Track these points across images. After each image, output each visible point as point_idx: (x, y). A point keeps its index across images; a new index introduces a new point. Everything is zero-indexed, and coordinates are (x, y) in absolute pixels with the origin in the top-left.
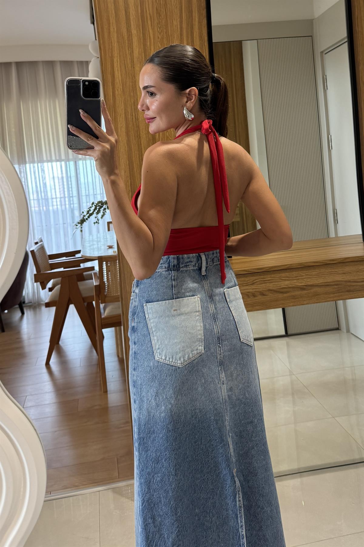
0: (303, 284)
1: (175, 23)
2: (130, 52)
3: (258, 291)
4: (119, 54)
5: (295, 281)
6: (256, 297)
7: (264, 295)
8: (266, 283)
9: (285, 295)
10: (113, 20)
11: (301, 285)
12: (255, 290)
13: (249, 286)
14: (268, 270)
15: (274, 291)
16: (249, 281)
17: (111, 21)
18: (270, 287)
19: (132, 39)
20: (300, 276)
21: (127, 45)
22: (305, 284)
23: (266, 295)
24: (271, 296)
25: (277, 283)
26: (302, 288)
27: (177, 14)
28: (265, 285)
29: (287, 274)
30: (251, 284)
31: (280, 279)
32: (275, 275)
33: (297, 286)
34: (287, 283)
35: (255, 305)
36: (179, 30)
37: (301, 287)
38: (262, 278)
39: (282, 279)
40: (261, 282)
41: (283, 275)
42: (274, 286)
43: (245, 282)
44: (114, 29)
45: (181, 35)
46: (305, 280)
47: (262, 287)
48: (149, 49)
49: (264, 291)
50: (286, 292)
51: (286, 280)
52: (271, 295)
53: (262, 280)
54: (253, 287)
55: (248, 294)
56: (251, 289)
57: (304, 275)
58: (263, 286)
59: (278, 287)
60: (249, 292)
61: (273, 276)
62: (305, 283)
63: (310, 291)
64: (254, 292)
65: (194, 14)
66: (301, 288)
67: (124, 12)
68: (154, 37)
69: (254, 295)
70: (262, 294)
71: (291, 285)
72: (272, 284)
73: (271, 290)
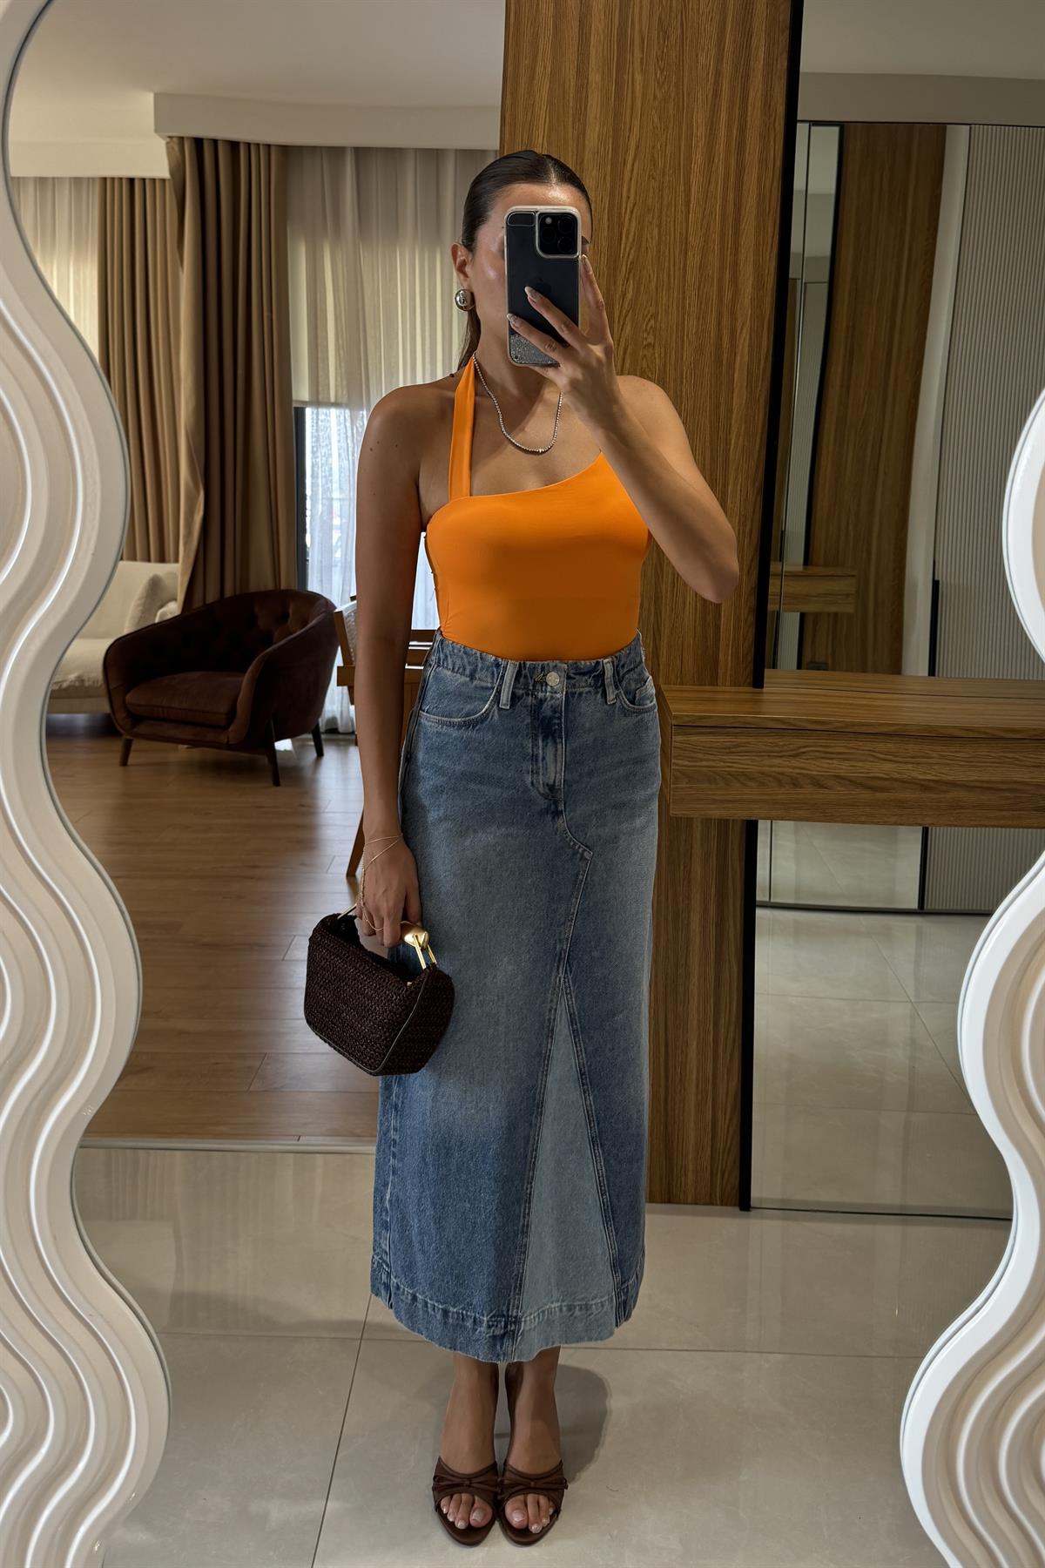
0: (928, 777)
1: (702, 59)
2: (576, 133)
3: (807, 774)
4: (549, 137)
5: (910, 766)
7: (821, 786)
8: (830, 759)
9: (879, 795)
10: (545, 44)
11: (921, 777)
12: (799, 771)
13: (784, 759)
14: (842, 728)
15: (851, 781)
16: (786, 748)
17: (541, 47)
18: (840, 769)
19: (587, 97)
20: (923, 757)
21: (571, 112)
22: (935, 778)
23: (827, 788)
24: (839, 791)
25: (860, 764)
26: (924, 787)
27: (711, 38)
28: (828, 763)
29: (891, 746)
30: (790, 756)
31: (874, 756)
32: (861, 744)
33: (914, 778)
34: (888, 766)
37: (923, 783)
39: (876, 758)
40: (817, 754)
41: (881, 746)
42: (854, 769)
43: (776, 749)
44: (545, 68)
45: (716, 94)
46: (936, 767)
47: (817, 767)
48: (628, 126)
49: (822, 776)
50: (882, 790)
51: (886, 760)
52: (839, 789)
53: (819, 749)
54: (795, 762)
55: (781, 777)
56: (788, 767)
58: (822, 765)
59: (863, 773)
60: (782, 774)
61: (851, 744)
62: (936, 776)
63: (942, 796)
64: (798, 776)
65: (754, 44)
66: (922, 785)
67: (575, 24)
68: (644, 95)
69: (795, 783)
70: (817, 783)
71: (898, 773)
72: (847, 763)
73: (843, 778)
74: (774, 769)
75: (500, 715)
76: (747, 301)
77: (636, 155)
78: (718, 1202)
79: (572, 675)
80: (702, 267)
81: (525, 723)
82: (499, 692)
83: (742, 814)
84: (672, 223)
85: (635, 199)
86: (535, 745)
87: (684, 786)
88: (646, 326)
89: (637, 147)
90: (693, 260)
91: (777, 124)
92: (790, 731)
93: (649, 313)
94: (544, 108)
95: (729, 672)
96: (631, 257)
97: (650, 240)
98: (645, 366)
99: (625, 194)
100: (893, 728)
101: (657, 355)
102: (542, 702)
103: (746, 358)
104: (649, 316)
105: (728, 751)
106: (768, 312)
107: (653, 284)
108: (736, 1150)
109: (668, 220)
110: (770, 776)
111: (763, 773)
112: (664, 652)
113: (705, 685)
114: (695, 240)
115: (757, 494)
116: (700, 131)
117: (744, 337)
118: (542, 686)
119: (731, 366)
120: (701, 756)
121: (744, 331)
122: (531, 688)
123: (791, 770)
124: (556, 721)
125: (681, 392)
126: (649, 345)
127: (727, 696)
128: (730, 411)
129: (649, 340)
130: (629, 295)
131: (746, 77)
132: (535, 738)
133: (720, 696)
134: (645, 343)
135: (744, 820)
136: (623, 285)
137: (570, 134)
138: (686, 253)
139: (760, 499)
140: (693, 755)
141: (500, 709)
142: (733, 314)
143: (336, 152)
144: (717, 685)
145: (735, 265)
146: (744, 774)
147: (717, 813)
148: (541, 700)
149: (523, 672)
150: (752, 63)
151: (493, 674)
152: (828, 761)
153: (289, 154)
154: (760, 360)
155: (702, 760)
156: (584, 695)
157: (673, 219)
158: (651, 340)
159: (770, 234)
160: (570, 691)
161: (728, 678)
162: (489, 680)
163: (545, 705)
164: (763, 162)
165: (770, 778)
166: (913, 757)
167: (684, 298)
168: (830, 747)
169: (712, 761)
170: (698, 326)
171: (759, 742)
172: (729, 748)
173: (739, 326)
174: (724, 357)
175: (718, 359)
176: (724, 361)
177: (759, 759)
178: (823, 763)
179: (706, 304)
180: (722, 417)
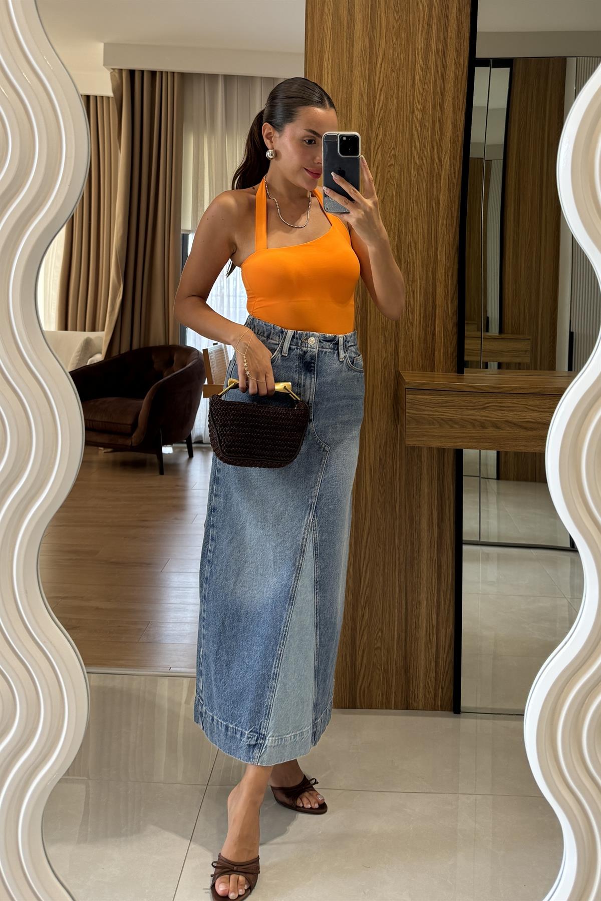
1: (421, 6)
2: (348, 46)
3: (489, 420)
4: (332, 48)
6: (486, 429)
7: (498, 428)
8: (503, 410)
9: (530, 433)
12: (485, 418)
13: (477, 411)
15: (515, 424)
16: (477, 404)
18: (508, 417)
19: (354, 26)
21: (345, 34)
23: (502, 428)
25: (519, 413)
28: (502, 413)
30: (480, 409)
31: (527, 408)
32: (519, 400)
34: (535, 414)
36: (426, 18)
38: (498, 403)
39: (529, 409)
40: (495, 408)
41: (530, 402)
42: (515, 416)
43: (471, 404)
44: (329, 10)
45: (429, 26)
47: (496, 416)
48: (378, 43)
49: (498, 421)
50: (532, 429)
52: (509, 429)
53: (497, 404)
54: (483, 413)
55: (474, 422)
56: (479, 416)
58: (499, 414)
59: (520, 419)
60: (475, 420)
61: (515, 401)
64: (485, 421)
68: (387, 26)
69: (483, 426)
70: (496, 426)
72: (513, 413)
73: (510, 422)
74: (469, 417)
75: (282, 360)
76: (448, 140)
77: (383, 59)
79: (321, 341)
80: (422, 120)
81: (295, 364)
82: (282, 347)
83: (450, 445)
84: (405, 97)
85: (383, 83)
86: (300, 378)
87: (414, 426)
88: (390, 154)
89: (384, 54)
90: (417, 116)
91: (465, 43)
92: (479, 394)
93: (391, 146)
94: (329, 32)
95: (441, 364)
96: (381, 115)
97: (391, 105)
98: (389, 177)
99: (377, 80)
101: (396, 171)
103: (448, 172)
104: (391, 149)
105: (439, 405)
106: (460, 145)
107: (394, 130)
109: (403, 95)
110: (467, 421)
111: (463, 420)
112: (401, 350)
113: (427, 371)
114: (418, 106)
115: (455, 253)
116: (420, 45)
117: (446, 160)
118: (306, 344)
119: (439, 175)
120: (423, 408)
121: (447, 157)
122: (300, 345)
123: (480, 418)
124: (312, 365)
125: (410, 192)
126: (391, 165)
128: (438, 204)
129: (391, 162)
130: (380, 137)
131: (446, 17)
132: (300, 375)
133: (436, 376)
134: (389, 164)
136: (376, 131)
137: (345, 46)
138: (413, 113)
139: (457, 255)
140: (419, 407)
141: (282, 356)
142: (440, 146)
143: (213, 77)
144: (434, 372)
145: (441, 120)
146: (451, 420)
147: (436, 444)
148: (305, 352)
149: (296, 336)
151: (279, 337)
153: (184, 77)
154: (455, 173)
155: (423, 410)
156: (327, 353)
157: (405, 94)
158: (392, 162)
159: (461, 102)
160: (320, 349)
161: (441, 367)
162: (277, 340)
163: (307, 356)
164: (457, 63)
165: (468, 423)
167: (412, 139)
168: (502, 403)
169: (431, 411)
170: (420, 154)
171: (460, 400)
172: (441, 404)
173: (444, 153)
174: (435, 172)
175: (431, 173)
176: (435, 174)
177: (459, 410)
178: (499, 413)
179: (425, 141)
180: (434, 207)
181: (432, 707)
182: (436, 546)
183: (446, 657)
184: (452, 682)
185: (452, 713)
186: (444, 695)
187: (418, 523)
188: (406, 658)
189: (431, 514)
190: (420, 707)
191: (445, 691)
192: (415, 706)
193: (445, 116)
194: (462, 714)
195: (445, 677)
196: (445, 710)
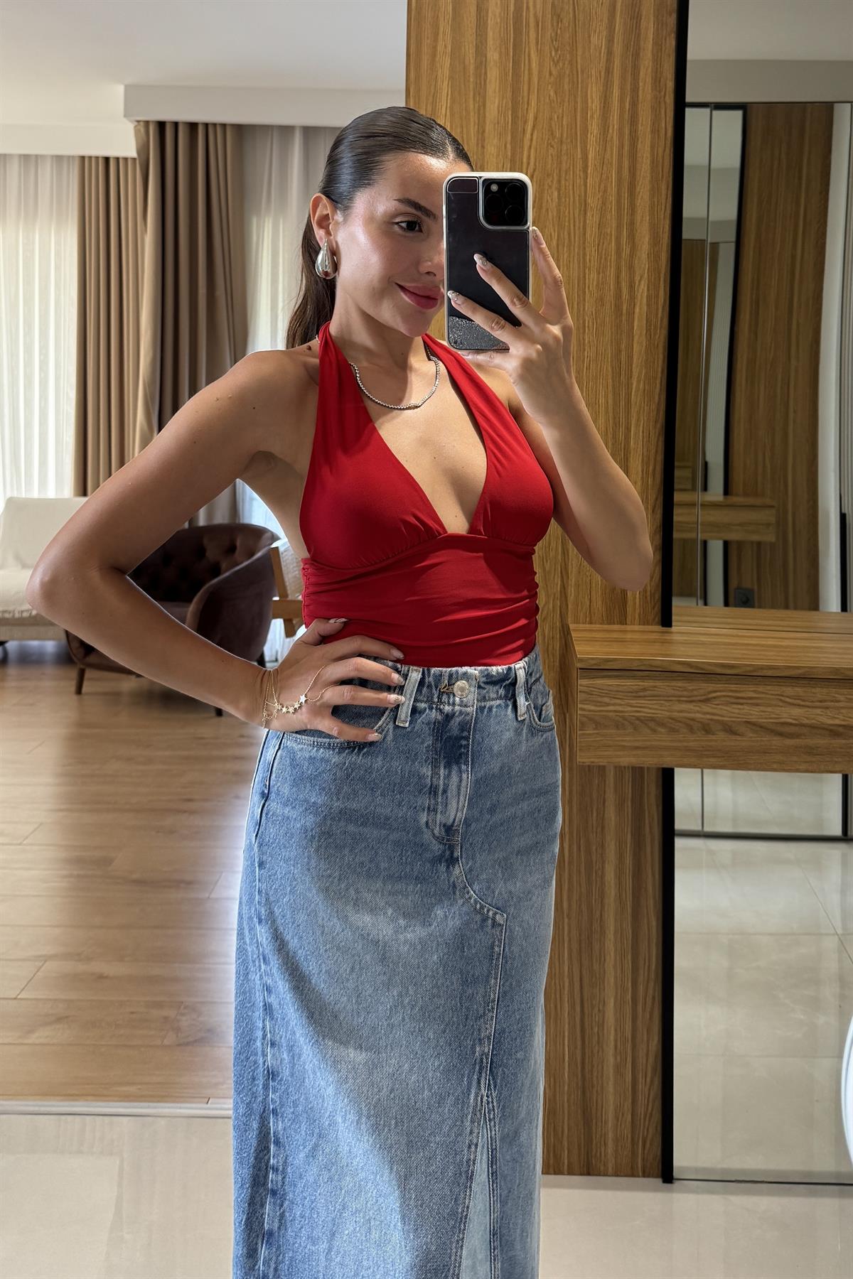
0: (837, 722)
1: (594, 40)
2: (477, 105)
3: (719, 720)
4: (451, 109)
5: (818, 711)
6: (713, 734)
7: (735, 733)
8: (742, 704)
9: (789, 742)
10: (445, 27)
11: (832, 722)
12: (708, 717)
13: (695, 704)
14: (750, 671)
15: (761, 727)
16: (695, 693)
17: (441, 29)
18: (751, 715)
19: (486, 73)
20: (832, 701)
21: (471, 86)
22: (843, 723)
23: (739, 735)
24: (751, 737)
25: (769, 709)
26: (833, 732)
27: (601, 21)
28: (739, 709)
29: (799, 691)
30: (700, 701)
31: (781, 700)
32: (769, 688)
33: (823, 723)
34: (796, 712)
35: (706, 753)
36: (603, 59)
37: (831, 728)
38: (731, 691)
39: (784, 702)
40: (728, 699)
41: (789, 691)
42: (762, 714)
43: (685, 693)
44: (445, 46)
45: (608, 71)
46: (843, 711)
47: (730, 713)
48: (526, 99)
50: (792, 736)
51: (795, 705)
52: (751, 735)
53: (730, 694)
54: (706, 708)
55: (691, 723)
56: (698, 712)
57: (842, 698)
59: (771, 718)
60: (693, 719)
61: (761, 689)
62: (844, 720)
64: (708, 721)
65: (643, 24)
66: (831, 731)
67: (473, 9)
68: (540, 72)
69: (706, 729)
70: (729, 730)
71: (807, 718)
72: (757, 709)
73: (754, 724)
74: (681, 714)
75: (395, 735)
76: (644, 256)
77: (534, 126)
78: (640, 1174)
79: (482, 685)
80: (601, 225)
81: (425, 745)
83: (652, 761)
84: (571, 187)
85: (535, 165)
86: (435, 774)
87: (591, 732)
89: (536, 118)
90: (592, 219)
91: (667, 97)
92: (699, 675)
94: (446, 83)
95: (638, 611)
97: (550, 201)
99: (525, 160)
100: (800, 671)
102: (449, 717)
103: (645, 308)
105: (634, 694)
106: (665, 268)
108: (657, 1116)
109: (567, 184)
110: (680, 722)
111: (673, 719)
112: (571, 591)
113: (614, 624)
114: (593, 202)
115: (659, 435)
116: (595, 104)
117: (642, 289)
118: (449, 698)
119: (631, 316)
120: (607, 700)
121: (643, 282)
122: (436, 700)
123: (703, 716)
124: (464, 742)
127: (636, 636)
128: (630, 357)
131: (636, 55)
132: (435, 766)
133: (629, 636)
135: (658, 769)
137: (472, 106)
138: (585, 214)
139: (662, 439)
140: (599, 699)
141: (397, 727)
142: (631, 268)
144: (626, 624)
145: (632, 224)
146: (652, 719)
147: (627, 760)
148: (447, 715)
149: (427, 680)
150: (642, 43)
152: (740, 707)
154: (657, 309)
155: (608, 705)
156: (494, 710)
157: (571, 183)
159: (664, 196)
160: (479, 704)
161: (637, 617)
163: (452, 722)
164: (655, 131)
165: (680, 724)
166: (821, 702)
167: (585, 255)
168: (740, 692)
169: (621, 705)
170: (598, 278)
171: (668, 686)
172: (637, 692)
173: (637, 278)
174: (625, 308)
175: (618, 307)
176: (624, 311)
177: (667, 704)
178: (735, 709)
179: (606, 259)
180: (623, 363)
181: (628, 1170)
182: (629, 910)
183: (649, 1090)
184: (659, 1129)
185: (659, 1181)
186: (646, 1152)
187: (600, 873)
188: (584, 1092)
189: (621, 858)
190: (610, 1170)
191: (648, 1145)
192: (602, 1168)
193: (638, 218)
194: (677, 1184)
195: (647, 1123)
196: (648, 1176)
